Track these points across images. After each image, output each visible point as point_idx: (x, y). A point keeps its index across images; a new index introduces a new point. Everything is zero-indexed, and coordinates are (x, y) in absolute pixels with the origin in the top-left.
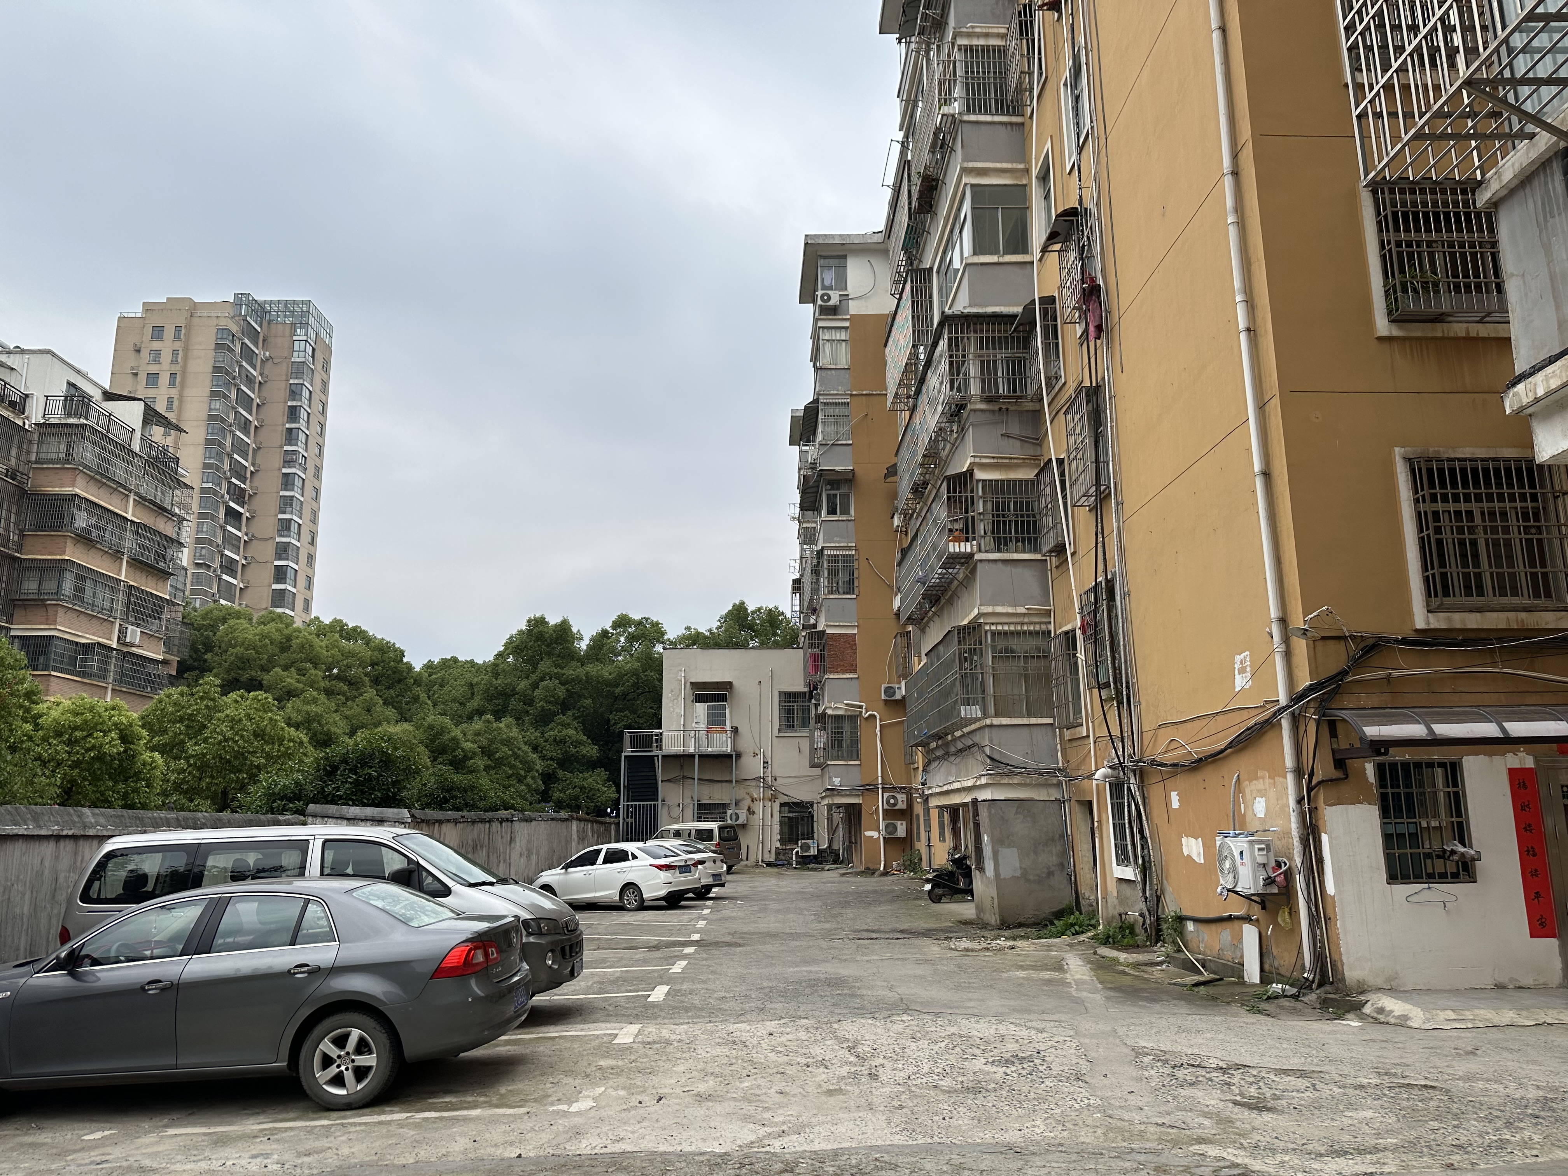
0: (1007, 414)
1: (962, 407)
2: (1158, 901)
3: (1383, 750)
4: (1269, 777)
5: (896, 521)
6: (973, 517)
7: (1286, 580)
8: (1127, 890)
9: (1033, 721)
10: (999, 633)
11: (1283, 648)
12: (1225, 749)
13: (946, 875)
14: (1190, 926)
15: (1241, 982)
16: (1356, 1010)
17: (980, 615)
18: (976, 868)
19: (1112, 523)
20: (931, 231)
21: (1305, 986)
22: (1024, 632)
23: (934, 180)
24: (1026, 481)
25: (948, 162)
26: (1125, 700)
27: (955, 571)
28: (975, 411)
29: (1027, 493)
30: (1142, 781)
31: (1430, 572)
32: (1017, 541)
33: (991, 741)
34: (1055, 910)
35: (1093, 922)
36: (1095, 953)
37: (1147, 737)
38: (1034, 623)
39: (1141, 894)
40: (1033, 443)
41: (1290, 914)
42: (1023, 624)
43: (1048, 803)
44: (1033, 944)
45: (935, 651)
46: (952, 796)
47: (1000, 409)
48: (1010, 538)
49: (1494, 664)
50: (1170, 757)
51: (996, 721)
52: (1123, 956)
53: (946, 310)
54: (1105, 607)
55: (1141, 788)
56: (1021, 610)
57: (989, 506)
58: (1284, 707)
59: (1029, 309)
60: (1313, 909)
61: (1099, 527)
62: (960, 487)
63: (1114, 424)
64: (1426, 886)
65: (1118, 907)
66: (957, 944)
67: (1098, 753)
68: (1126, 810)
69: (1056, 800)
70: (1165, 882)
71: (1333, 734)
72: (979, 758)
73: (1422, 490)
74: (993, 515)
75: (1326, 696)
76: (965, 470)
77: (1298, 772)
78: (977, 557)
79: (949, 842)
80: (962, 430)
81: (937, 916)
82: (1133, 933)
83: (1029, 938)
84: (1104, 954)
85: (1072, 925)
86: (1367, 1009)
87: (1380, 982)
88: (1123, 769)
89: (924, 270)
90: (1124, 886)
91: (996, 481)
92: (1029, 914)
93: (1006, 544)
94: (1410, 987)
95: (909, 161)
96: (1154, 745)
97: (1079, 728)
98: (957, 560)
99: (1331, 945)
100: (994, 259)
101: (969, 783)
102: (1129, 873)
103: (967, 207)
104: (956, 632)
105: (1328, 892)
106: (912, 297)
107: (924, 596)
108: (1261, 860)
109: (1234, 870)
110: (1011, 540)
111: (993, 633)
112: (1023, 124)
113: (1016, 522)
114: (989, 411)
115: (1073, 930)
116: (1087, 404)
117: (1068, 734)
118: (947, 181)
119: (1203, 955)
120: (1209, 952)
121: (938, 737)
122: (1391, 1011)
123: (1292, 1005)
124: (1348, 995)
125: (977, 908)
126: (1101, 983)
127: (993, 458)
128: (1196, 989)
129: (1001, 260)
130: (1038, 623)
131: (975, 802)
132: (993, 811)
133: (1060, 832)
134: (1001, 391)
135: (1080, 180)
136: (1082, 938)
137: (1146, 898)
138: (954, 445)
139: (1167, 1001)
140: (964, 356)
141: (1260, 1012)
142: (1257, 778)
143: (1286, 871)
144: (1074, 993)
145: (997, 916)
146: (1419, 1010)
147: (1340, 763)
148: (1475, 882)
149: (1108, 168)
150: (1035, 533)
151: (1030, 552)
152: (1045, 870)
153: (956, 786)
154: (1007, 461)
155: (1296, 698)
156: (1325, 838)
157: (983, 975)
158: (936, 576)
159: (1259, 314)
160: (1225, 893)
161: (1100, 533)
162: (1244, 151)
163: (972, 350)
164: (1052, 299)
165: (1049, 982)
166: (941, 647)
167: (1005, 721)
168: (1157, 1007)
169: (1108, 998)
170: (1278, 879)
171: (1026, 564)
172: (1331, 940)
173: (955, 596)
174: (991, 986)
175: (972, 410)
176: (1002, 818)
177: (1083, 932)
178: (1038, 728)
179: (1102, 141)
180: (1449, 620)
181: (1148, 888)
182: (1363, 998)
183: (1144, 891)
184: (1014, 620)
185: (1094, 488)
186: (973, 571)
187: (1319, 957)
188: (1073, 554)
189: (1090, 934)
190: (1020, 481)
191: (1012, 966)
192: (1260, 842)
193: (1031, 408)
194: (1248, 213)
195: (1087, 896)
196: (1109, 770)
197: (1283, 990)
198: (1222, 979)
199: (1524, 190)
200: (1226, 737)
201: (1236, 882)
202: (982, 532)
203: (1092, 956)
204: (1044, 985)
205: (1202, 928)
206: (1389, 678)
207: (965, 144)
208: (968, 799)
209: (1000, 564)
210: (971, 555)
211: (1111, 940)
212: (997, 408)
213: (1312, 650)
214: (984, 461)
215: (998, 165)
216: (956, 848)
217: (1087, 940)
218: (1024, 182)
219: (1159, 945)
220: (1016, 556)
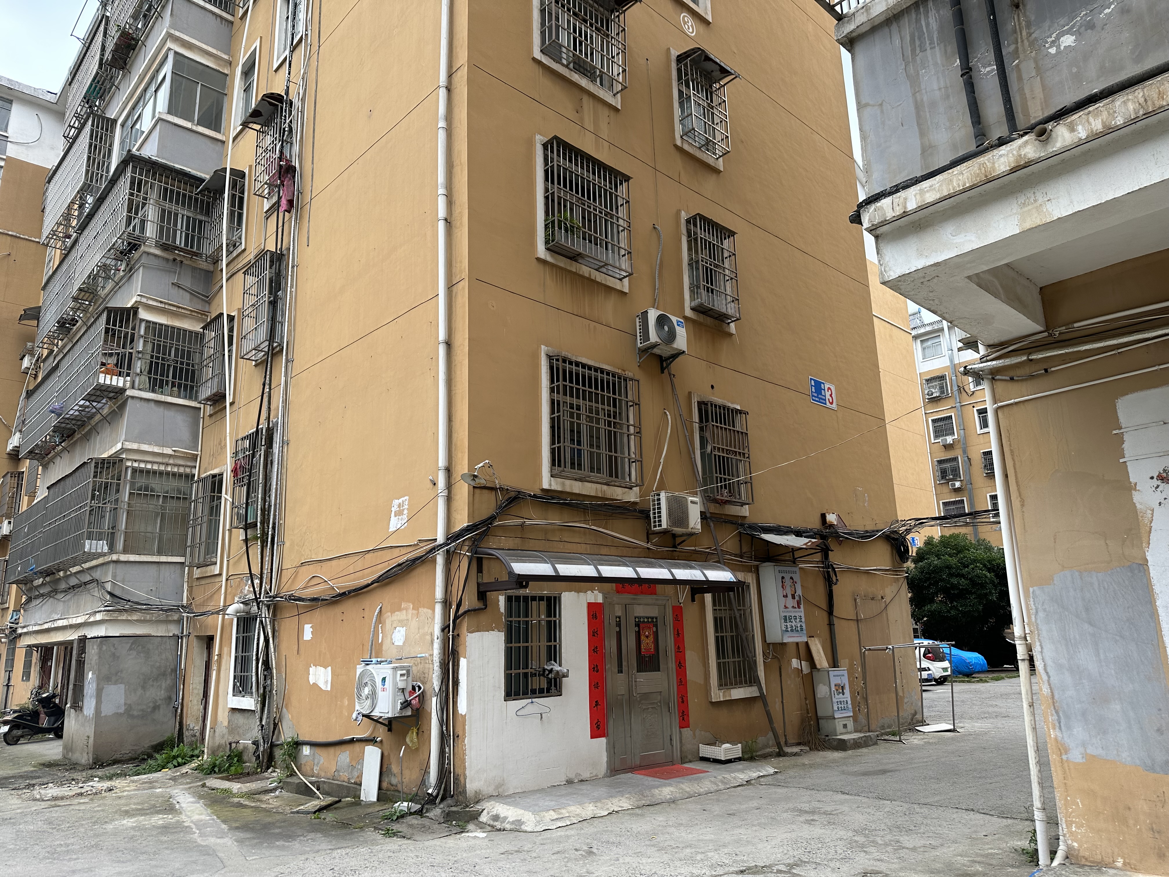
0: (181, 267)
1: (133, 247)
2: (274, 729)
3: (524, 584)
4: (413, 609)
5: (26, 363)
6: (130, 353)
7: (455, 436)
8: (240, 719)
9: (163, 559)
10: (141, 471)
11: (445, 493)
12: (372, 583)
13: (29, 715)
14: (306, 750)
15: (358, 802)
16: (474, 819)
17: (123, 450)
18: (71, 707)
19: (280, 377)
20: (121, 87)
21: (431, 800)
22: (168, 473)
23: (133, 39)
24: (191, 332)
25: (152, 27)
26: (269, 540)
27: (100, 405)
28: (148, 254)
29: (190, 343)
30: (274, 614)
31: (557, 445)
32: (173, 385)
33: (114, 577)
34: (155, 743)
35: (196, 752)
36: (204, 785)
37: (286, 575)
38: (179, 466)
39: (258, 723)
40: (202, 300)
41: (417, 734)
42: (167, 465)
43: (165, 639)
44: (133, 782)
45: (62, 483)
46: (52, 634)
47: (175, 260)
48: (167, 381)
49: (585, 521)
50: (308, 593)
51: (123, 558)
52: (235, 787)
53: (134, 150)
54: (263, 452)
55: (273, 622)
56: (168, 451)
57: (149, 347)
58: (441, 545)
59: (219, 174)
60: (444, 729)
61: (268, 379)
62: (121, 321)
63: (294, 290)
64: (530, 700)
65: (226, 736)
66: (43, 792)
67: (229, 590)
68: (255, 643)
69: (174, 635)
70: (284, 710)
71: (480, 570)
72: (96, 594)
73: (558, 381)
74: (152, 357)
75: (478, 536)
76: (129, 306)
77: (446, 603)
78: (129, 393)
79: (35, 680)
80: (130, 270)
81: (14, 761)
82: (240, 760)
83: (126, 776)
84: (214, 786)
85: (175, 757)
86: (484, 818)
87: (490, 790)
88: (258, 604)
89: (108, 119)
90: (238, 715)
91: (161, 325)
92: (126, 750)
93: (161, 387)
94: (511, 792)
95: (107, 17)
96: (293, 582)
97: (212, 567)
98: (106, 393)
99: (456, 760)
100: (188, 125)
101: (80, 620)
102: (248, 703)
103: (167, 69)
104: (93, 465)
105: (460, 712)
106: (91, 138)
107: (56, 429)
108: (401, 685)
109: (373, 695)
110: (167, 384)
111: (135, 470)
112: (232, 23)
113: (175, 368)
114: (163, 258)
115: (175, 762)
116: (270, 268)
117: (197, 573)
118: (149, 43)
119: (317, 777)
120: (323, 774)
121: (48, 573)
122: (506, 818)
123: (420, 822)
124: (467, 806)
125: (65, 747)
126: (224, 821)
127: (161, 302)
128: (323, 815)
129: (194, 128)
130: (183, 466)
131: (83, 640)
132: (104, 648)
133: (172, 667)
134: (178, 242)
135: (289, 74)
136: (185, 769)
137: (262, 726)
138: (117, 284)
139: (302, 835)
140: (145, 199)
141: (395, 834)
142: (400, 609)
143: (419, 696)
144: (199, 841)
145: (91, 755)
146: (530, 813)
147: (482, 596)
148: (561, 695)
149: (317, 71)
150: (192, 381)
151: (185, 398)
152: (151, 705)
153: (60, 623)
154: (175, 309)
155: (451, 538)
156: (463, 662)
157: (83, 830)
158: (76, 408)
159: (456, 210)
160: (360, 718)
161: (267, 385)
162: (459, 73)
163: (153, 196)
164: (242, 175)
165: (165, 829)
166: (69, 481)
167: (132, 558)
168: (296, 845)
169: (240, 841)
170: (413, 702)
171: (179, 408)
172: (456, 756)
173: (95, 430)
174: (96, 846)
175: (145, 252)
176: (114, 654)
177: (185, 764)
178: (167, 566)
179: (315, 48)
180: (563, 484)
181: (265, 716)
182: (479, 807)
183: (261, 720)
184: (159, 460)
185: (267, 343)
186: (122, 406)
187: (443, 773)
188: (232, 404)
189: (193, 765)
190: (185, 331)
191: (116, 812)
192: (402, 668)
193: (205, 268)
194: (456, 123)
195: (191, 727)
196: (242, 605)
197: (409, 808)
198: (340, 801)
199: (889, 27)
200: (372, 573)
201: (373, 707)
202: (138, 371)
203: (200, 789)
204: (162, 833)
205: (318, 751)
206: (522, 525)
207: (174, 13)
208: (73, 636)
209: (152, 404)
210: (123, 390)
211: (216, 769)
212: (171, 257)
213: (472, 496)
214: (151, 302)
215: (204, 46)
216: (43, 686)
217: (190, 771)
218: (226, 72)
219: (270, 770)
220: (170, 399)
